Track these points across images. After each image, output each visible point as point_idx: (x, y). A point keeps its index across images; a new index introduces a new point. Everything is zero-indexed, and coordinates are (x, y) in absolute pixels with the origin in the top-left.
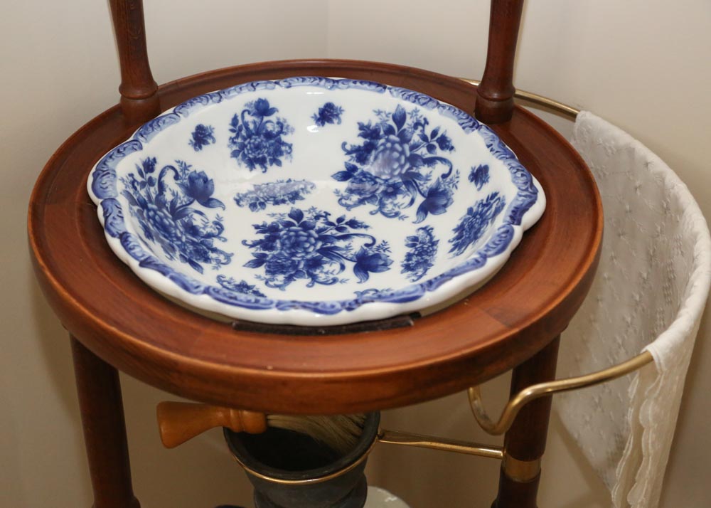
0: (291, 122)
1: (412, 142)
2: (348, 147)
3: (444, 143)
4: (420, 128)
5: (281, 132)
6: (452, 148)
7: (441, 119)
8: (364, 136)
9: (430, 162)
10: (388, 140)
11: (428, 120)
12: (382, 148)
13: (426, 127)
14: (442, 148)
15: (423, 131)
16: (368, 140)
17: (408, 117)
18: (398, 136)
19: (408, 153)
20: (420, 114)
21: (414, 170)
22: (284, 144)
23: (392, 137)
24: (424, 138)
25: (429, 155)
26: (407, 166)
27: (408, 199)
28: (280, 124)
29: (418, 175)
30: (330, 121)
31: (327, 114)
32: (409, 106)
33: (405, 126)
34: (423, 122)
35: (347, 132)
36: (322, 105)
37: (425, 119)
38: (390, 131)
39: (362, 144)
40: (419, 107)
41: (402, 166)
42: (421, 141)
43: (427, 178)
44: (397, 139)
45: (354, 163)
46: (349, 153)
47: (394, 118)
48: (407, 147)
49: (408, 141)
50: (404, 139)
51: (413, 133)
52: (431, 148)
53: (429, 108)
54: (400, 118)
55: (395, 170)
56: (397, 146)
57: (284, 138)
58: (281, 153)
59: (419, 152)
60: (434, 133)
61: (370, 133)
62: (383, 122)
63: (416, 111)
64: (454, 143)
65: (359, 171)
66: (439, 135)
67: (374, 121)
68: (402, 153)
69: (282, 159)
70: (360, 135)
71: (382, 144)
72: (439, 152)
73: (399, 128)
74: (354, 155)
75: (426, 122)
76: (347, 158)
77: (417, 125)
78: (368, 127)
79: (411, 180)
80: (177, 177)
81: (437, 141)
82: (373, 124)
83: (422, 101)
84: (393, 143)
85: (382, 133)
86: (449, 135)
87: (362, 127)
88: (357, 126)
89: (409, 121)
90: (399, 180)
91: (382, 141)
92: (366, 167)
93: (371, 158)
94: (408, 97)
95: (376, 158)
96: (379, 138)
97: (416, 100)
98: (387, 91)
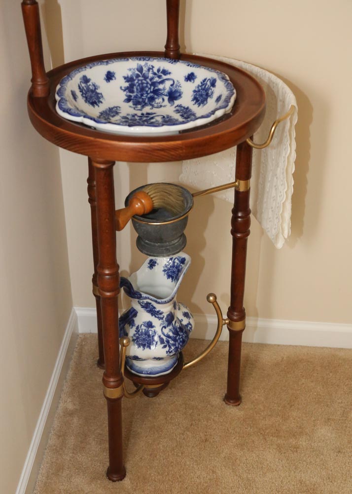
0: (97, 84)
1: (150, 77)
2: (123, 88)
3: (165, 72)
4: (151, 70)
5: (95, 89)
6: (170, 73)
7: (158, 64)
8: (127, 81)
9: (162, 82)
10: (139, 80)
11: (154, 65)
12: (137, 84)
13: (154, 69)
14: (165, 75)
15: (153, 71)
16: (130, 83)
17: (144, 67)
18: (142, 77)
19: (150, 83)
20: (148, 65)
21: (156, 88)
22: (99, 94)
23: (140, 78)
24: (155, 74)
25: (160, 80)
26: (152, 88)
27: (161, 100)
28: (94, 85)
29: (159, 90)
30: (111, 79)
31: (110, 76)
32: (142, 63)
33: (144, 72)
34: (151, 67)
35: (120, 82)
36: (106, 73)
37: (152, 66)
38: (138, 76)
39: (128, 85)
40: (147, 62)
41: (150, 89)
42: (154, 76)
43: (164, 89)
44: (142, 78)
45: (129, 94)
46: (125, 90)
47: (138, 70)
48: (148, 80)
49: (148, 78)
50: (145, 77)
51: (148, 73)
52: (159, 77)
53: (152, 61)
54: (140, 69)
55: (148, 91)
56: (144, 81)
57: (98, 91)
58: (100, 98)
59: (155, 80)
60: (159, 70)
61: (128, 79)
62: (134, 73)
63: (146, 64)
64: (170, 71)
65: (133, 96)
66: (161, 70)
67: (130, 74)
68: (147, 83)
69: (101, 100)
70: (126, 82)
71: (137, 83)
72: (164, 77)
73: (141, 74)
74: (127, 91)
75: (153, 67)
76: (125, 93)
77: (149, 70)
78: (128, 77)
79: (157, 92)
81: (161, 73)
82: (129, 76)
83: (147, 59)
84: (141, 80)
85: (135, 78)
86: (166, 68)
87: (125, 78)
88: (123, 79)
89: (145, 69)
90: (152, 94)
91: (136, 81)
92: (135, 94)
93: (135, 90)
94: (140, 60)
95: (137, 89)
96: (135, 80)
97: (144, 60)
98: (130, 60)
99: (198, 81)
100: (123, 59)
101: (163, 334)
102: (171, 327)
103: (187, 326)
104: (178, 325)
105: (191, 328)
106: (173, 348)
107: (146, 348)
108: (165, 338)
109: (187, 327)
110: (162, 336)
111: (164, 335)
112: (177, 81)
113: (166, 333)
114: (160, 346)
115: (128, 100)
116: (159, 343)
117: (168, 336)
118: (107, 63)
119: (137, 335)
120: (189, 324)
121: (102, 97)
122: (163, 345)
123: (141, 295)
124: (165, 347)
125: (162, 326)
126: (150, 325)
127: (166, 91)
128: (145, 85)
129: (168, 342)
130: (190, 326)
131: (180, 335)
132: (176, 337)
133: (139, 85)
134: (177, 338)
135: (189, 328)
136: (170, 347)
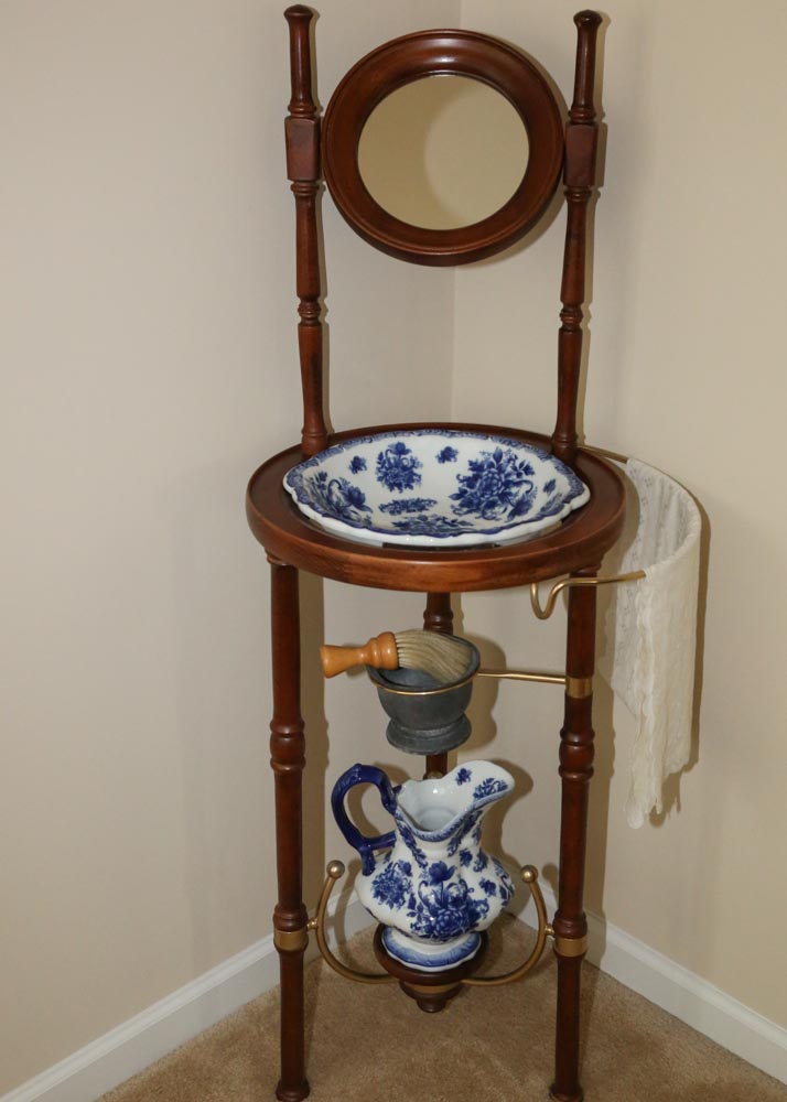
0: (421, 459)
1: (506, 472)
2: (461, 478)
3: (528, 470)
4: (512, 462)
5: (413, 466)
6: (533, 473)
7: (524, 455)
8: (472, 469)
9: (518, 484)
10: (490, 472)
11: (518, 456)
12: (485, 477)
13: (516, 461)
14: (526, 474)
15: (514, 464)
16: (475, 472)
17: (504, 455)
18: (497, 469)
19: (503, 480)
20: (512, 452)
21: (507, 490)
22: (415, 475)
23: (493, 470)
24: (515, 468)
25: (518, 480)
26: (503, 488)
27: (502, 509)
28: (413, 461)
29: (509, 494)
30: (449, 460)
31: (447, 455)
32: (504, 448)
33: (502, 462)
34: (513, 458)
35: (461, 467)
36: (443, 449)
37: (516, 456)
38: (491, 465)
39: (471, 476)
40: (512, 448)
41: (499, 489)
42: (512, 471)
43: (516, 494)
44: (496, 471)
45: (465, 488)
46: (462, 481)
47: (494, 456)
48: (503, 476)
49: (503, 472)
50: (501, 470)
51: (507, 466)
52: (519, 475)
53: (518, 449)
54: (498, 457)
55: (494, 491)
56: (496, 476)
57: (415, 471)
58: (413, 481)
59: (511, 478)
60: (521, 465)
61: (475, 467)
62: (487, 460)
63: (509, 451)
64: (535, 470)
65: (469, 493)
66: (525, 466)
67: (480, 459)
68: (500, 480)
69: (414, 485)
70: (469, 469)
71: (486, 475)
72: (525, 477)
73: (497, 463)
74: (465, 483)
75: (516, 458)
76: (460, 485)
77: (510, 460)
78: (476, 463)
79: (504, 497)
80: (340, 488)
81: (524, 469)
82: (480, 461)
83: (514, 444)
84: (493, 474)
85: (485, 467)
86: (532, 465)
87: (471, 463)
88: (468, 463)
89: (505, 458)
90: (496, 498)
91: (486, 473)
92: (473, 491)
93: (478, 485)
94: (504, 443)
95: (481, 484)
96: (484, 471)
97: (510, 444)
98: (490, 439)
100: (480, 435)
101: (420, 894)
102: (436, 888)
103: (478, 903)
104: (454, 892)
105: (485, 912)
106: (424, 923)
107: (385, 902)
108: (418, 901)
109: (476, 906)
110: (416, 896)
111: (420, 896)
112: (536, 488)
113: (424, 894)
114: (405, 910)
115: (460, 495)
116: (406, 904)
117: (426, 901)
118: (453, 434)
119: (384, 877)
120: (485, 903)
121: (419, 481)
122: (410, 911)
123: (395, 809)
124: (412, 915)
125: (421, 880)
126: (407, 869)
127: (517, 498)
128: (495, 481)
129: (420, 909)
130: (483, 906)
131: (447, 910)
132: (438, 909)
133: (486, 480)
134: (440, 912)
135: (478, 909)
136: (419, 919)
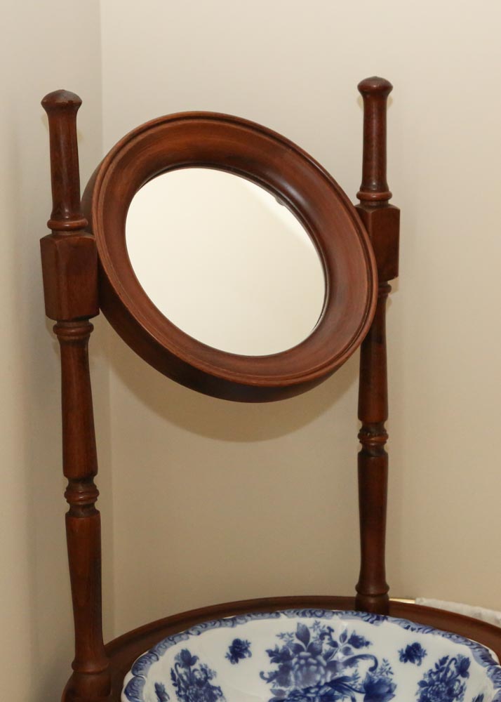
0: (211, 667)
1: (324, 652)
2: (266, 675)
3: (357, 641)
4: (327, 637)
5: (207, 678)
6: (367, 644)
7: (343, 624)
8: (276, 661)
9: (352, 662)
10: (300, 658)
11: (333, 627)
12: (297, 666)
13: (333, 634)
14: (357, 647)
15: (331, 638)
16: (281, 664)
17: (311, 631)
18: (308, 651)
19: (324, 663)
20: (321, 625)
21: (338, 675)
22: (214, 688)
23: (303, 654)
24: (335, 644)
25: (347, 657)
26: (330, 674)
27: (347, 701)
28: (204, 670)
29: (345, 678)
30: (242, 656)
31: (238, 651)
32: (308, 621)
33: (311, 640)
34: (327, 631)
35: (260, 662)
36: (230, 643)
37: (329, 628)
38: (298, 649)
39: (277, 669)
40: (318, 620)
41: (324, 676)
42: (332, 648)
43: (355, 677)
44: (308, 654)
45: (279, 688)
46: (269, 680)
47: (298, 636)
48: (321, 658)
49: (319, 652)
50: (315, 652)
51: (321, 644)
52: (346, 651)
53: (328, 618)
54: (304, 635)
55: (320, 681)
56: (311, 660)
57: (213, 682)
58: (216, 698)
59: (335, 659)
60: (344, 636)
61: (275, 655)
62: (289, 643)
63: (317, 624)
64: (367, 638)
65: (288, 693)
66: (349, 636)
67: (281, 644)
68: (319, 664)
70: (272, 661)
71: (297, 663)
72: (356, 652)
73: (306, 646)
74: (275, 681)
75: (331, 630)
76: (270, 685)
77: (322, 636)
78: (277, 651)
79: (339, 684)
81: (349, 642)
82: (280, 648)
83: (319, 614)
84: (306, 658)
85: (291, 653)
86: (359, 633)
87: (271, 653)
88: (267, 654)
89: (314, 635)
90: (329, 689)
91: (294, 660)
92: (292, 688)
93: (292, 678)
94: (304, 615)
95: (296, 677)
96: (291, 658)
97: (312, 614)
98: (282, 615)
99: (429, 663)
100: (267, 615)
112: (384, 660)
118: (234, 621)
121: (221, 695)
127: (360, 681)
128: (313, 668)
133: (301, 669)
